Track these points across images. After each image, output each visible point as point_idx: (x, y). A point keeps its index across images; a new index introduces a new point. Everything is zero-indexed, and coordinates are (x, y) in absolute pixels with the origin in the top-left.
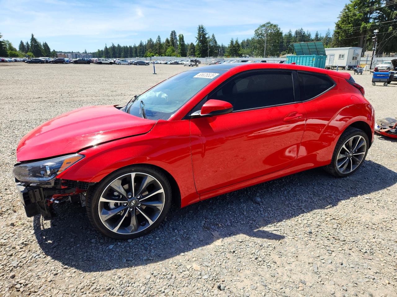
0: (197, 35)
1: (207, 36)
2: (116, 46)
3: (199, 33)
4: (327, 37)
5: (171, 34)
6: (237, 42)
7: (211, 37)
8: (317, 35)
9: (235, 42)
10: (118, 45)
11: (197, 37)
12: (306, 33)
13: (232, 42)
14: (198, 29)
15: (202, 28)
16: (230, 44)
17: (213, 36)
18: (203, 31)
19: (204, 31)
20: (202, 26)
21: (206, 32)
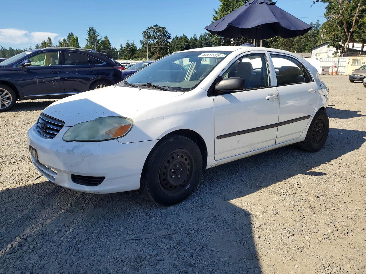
0: (87, 37)
1: (98, 38)
2: (8, 49)
3: (89, 35)
5: (68, 36)
6: (133, 45)
7: (104, 39)
9: (131, 45)
10: (10, 48)
11: (88, 39)
13: (128, 45)
14: (88, 31)
15: (93, 30)
16: (126, 46)
17: (106, 37)
19: (95, 33)
20: (92, 28)
21: (97, 34)
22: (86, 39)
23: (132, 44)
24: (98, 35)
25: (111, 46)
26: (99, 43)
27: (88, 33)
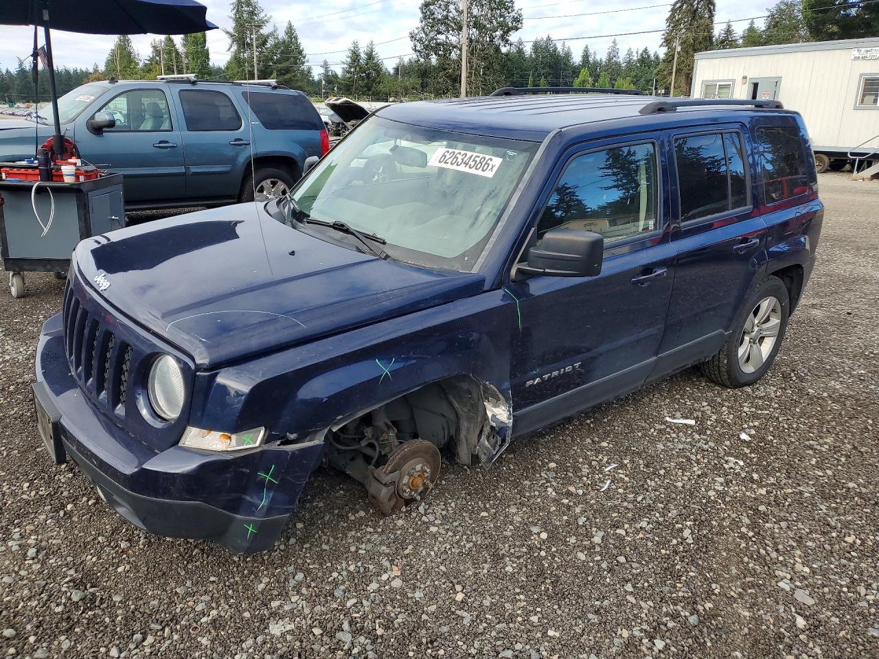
1: (265, 31)
3: (237, 20)
4: (610, 59)
6: (370, 56)
7: (282, 35)
8: (586, 56)
9: (363, 56)
11: (231, 31)
12: (559, 49)
13: (355, 56)
14: (232, 7)
16: (349, 60)
17: (290, 31)
18: (252, 13)
19: (256, 15)
21: (262, 15)
22: (228, 33)
23: (367, 54)
24: (265, 18)
25: (304, 57)
26: (268, 45)
27: (235, 10)
